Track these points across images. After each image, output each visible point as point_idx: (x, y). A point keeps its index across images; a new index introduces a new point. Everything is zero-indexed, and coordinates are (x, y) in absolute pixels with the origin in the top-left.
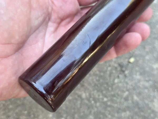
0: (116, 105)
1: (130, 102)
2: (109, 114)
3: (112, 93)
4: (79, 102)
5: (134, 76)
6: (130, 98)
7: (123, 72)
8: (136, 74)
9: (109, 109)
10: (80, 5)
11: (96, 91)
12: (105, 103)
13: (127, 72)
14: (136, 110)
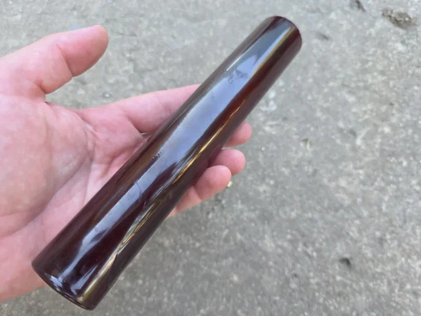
0: (212, 251)
1: (232, 243)
2: (205, 265)
3: (207, 234)
4: (161, 254)
5: (235, 206)
6: (231, 238)
7: (220, 201)
8: (237, 203)
9: (203, 257)
10: (141, 132)
11: (183, 235)
12: (198, 250)
13: (224, 202)
14: (242, 253)
